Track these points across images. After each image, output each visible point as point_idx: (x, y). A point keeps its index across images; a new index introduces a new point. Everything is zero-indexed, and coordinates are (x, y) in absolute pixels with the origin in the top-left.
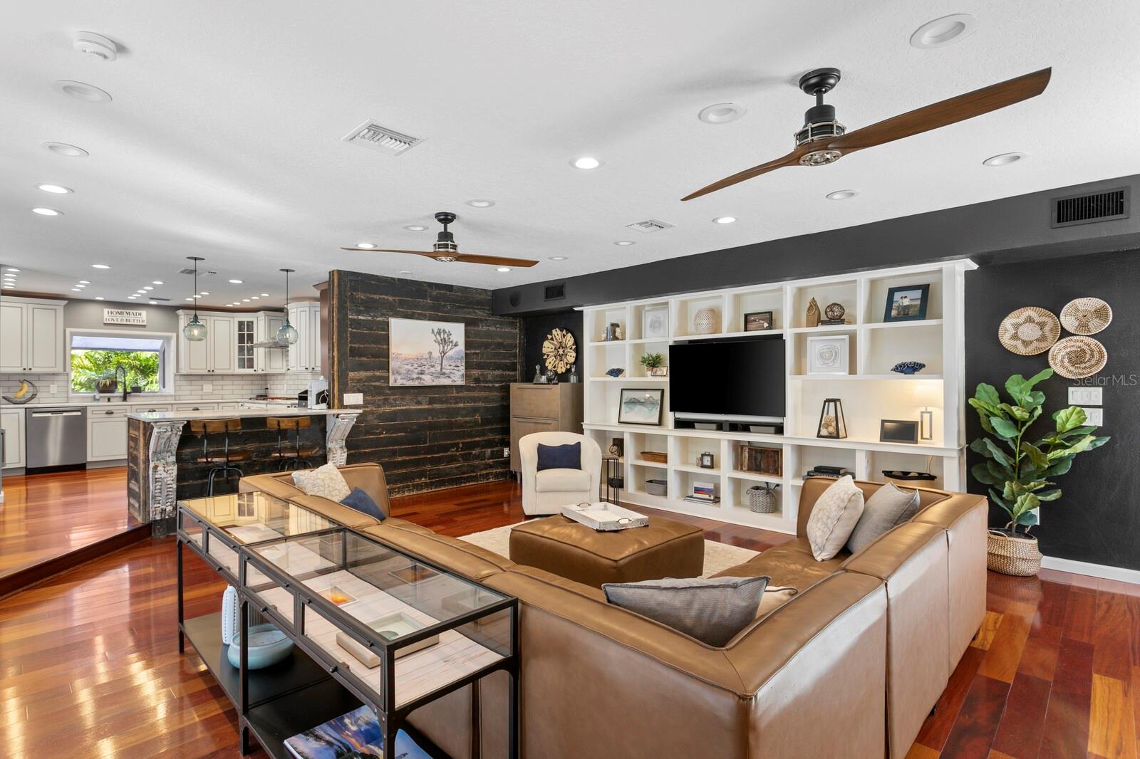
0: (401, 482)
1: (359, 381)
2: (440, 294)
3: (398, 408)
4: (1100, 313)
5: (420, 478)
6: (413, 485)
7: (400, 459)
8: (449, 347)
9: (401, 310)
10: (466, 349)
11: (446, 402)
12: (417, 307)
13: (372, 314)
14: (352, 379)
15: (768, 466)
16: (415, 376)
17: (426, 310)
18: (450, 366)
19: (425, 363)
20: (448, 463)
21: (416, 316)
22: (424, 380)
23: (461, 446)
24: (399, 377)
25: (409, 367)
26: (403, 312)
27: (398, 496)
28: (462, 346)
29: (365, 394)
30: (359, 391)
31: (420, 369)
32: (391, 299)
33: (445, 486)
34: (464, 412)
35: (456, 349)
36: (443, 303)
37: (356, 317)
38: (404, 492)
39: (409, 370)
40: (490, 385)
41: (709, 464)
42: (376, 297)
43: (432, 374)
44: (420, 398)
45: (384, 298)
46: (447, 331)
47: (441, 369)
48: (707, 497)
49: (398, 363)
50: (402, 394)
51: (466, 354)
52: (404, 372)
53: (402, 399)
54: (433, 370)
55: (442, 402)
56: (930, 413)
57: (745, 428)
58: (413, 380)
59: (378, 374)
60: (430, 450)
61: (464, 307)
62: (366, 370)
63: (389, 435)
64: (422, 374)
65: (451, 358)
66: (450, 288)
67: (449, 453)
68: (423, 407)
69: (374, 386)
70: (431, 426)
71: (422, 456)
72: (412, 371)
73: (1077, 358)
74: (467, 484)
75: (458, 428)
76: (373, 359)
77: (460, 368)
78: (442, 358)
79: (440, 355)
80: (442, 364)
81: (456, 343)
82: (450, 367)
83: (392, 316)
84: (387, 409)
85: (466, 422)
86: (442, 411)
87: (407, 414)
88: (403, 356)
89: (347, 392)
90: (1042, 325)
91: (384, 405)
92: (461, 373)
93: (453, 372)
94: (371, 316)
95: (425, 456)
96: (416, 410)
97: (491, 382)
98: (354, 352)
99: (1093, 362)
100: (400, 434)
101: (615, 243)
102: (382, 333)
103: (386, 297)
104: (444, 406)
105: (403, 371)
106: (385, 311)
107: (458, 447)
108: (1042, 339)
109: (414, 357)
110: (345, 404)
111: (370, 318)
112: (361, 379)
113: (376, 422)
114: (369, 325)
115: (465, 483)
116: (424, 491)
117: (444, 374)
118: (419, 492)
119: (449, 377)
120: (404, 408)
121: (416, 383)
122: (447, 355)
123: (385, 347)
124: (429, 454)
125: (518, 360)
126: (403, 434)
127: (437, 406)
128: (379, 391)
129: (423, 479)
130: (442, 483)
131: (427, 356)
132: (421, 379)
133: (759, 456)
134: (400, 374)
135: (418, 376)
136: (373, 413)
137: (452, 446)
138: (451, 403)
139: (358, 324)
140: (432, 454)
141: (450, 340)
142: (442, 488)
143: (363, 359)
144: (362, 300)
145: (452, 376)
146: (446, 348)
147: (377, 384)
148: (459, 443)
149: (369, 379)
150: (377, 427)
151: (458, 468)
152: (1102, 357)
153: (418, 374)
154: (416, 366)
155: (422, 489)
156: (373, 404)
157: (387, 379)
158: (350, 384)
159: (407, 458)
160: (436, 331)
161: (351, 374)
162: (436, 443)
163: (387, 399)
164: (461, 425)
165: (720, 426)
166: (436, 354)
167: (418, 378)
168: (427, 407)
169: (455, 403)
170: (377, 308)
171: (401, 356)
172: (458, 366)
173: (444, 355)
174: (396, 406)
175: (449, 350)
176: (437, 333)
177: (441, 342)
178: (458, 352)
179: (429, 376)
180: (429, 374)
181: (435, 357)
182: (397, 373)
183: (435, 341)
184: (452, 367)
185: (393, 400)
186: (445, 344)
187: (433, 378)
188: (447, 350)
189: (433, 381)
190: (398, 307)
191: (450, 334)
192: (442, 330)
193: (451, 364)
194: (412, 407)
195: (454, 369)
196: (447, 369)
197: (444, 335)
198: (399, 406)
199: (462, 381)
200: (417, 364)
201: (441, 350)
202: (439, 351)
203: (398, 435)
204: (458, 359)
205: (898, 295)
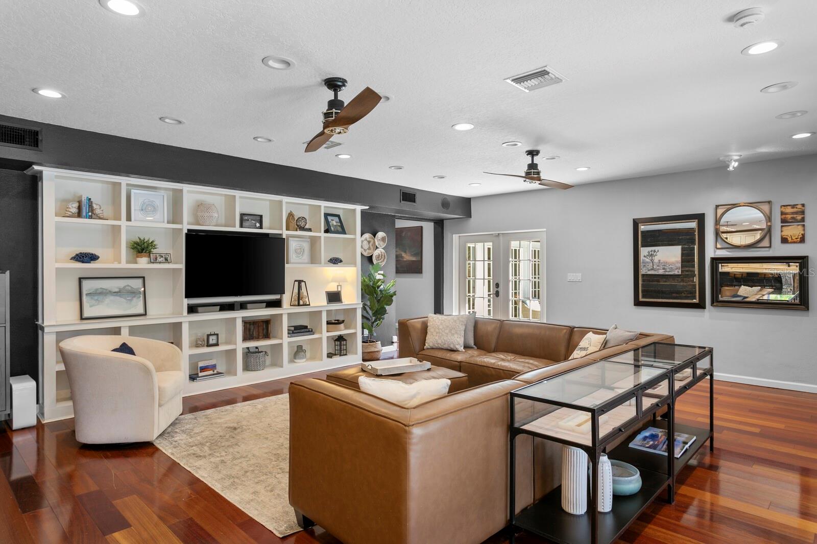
4: (383, 239)
15: (259, 333)
41: (214, 342)
48: (211, 372)
56: (341, 286)
57: (243, 306)
73: (378, 257)
90: (369, 242)
99: (382, 259)
108: (369, 249)
133: (252, 327)
152: (385, 258)
165: (224, 307)
205: (330, 218)
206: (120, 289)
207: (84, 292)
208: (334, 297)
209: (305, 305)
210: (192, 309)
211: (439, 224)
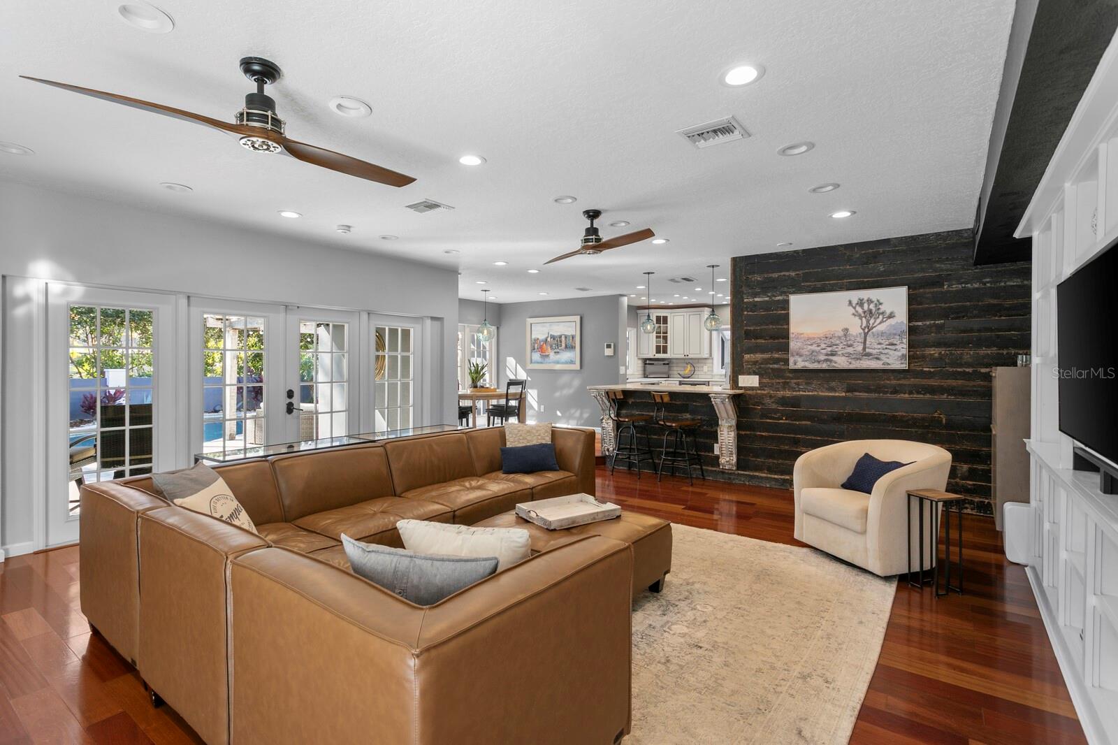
1: (755, 363)
2: (869, 254)
3: (801, 393)
8: (878, 321)
9: (806, 284)
10: (910, 320)
11: (878, 391)
12: (830, 277)
13: (769, 294)
14: (747, 362)
16: (822, 358)
17: (842, 279)
18: (880, 344)
19: (838, 342)
21: (828, 287)
22: (836, 363)
24: (800, 359)
25: (814, 347)
26: (808, 286)
28: (902, 317)
29: (761, 376)
30: (755, 373)
31: (829, 349)
32: (793, 274)
34: (911, 406)
35: (892, 321)
36: (871, 265)
37: (751, 300)
39: (813, 352)
40: (970, 370)
42: (775, 275)
43: (849, 355)
45: (784, 275)
46: (874, 299)
47: (864, 349)
49: (799, 344)
50: (806, 378)
51: (910, 327)
52: (807, 353)
53: (807, 384)
54: (850, 350)
55: (868, 390)
59: (777, 356)
62: (763, 352)
63: (790, 422)
64: (832, 355)
65: (882, 334)
66: (885, 243)
68: (837, 394)
69: (771, 369)
72: (819, 352)
75: (900, 426)
76: (772, 341)
77: (898, 347)
78: (866, 335)
79: (862, 331)
80: (865, 343)
81: (892, 313)
82: (879, 346)
83: (794, 293)
84: (788, 393)
85: (913, 419)
86: (870, 402)
87: (813, 400)
88: (805, 336)
89: (743, 374)
91: (784, 388)
92: (900, 354)
93: (886, 351)
94: (768, 296)
96: (828, 397)
97: (968, 365)
98: (748, 335)
100: (804, 422)
102: (783, 312)
103: (787, 274)
104: (874, 396)
105: (805, 352)
106: (785, 289)
109: (822, 335)
110: (740, 385)
111: (767, 299)
112: (757, 361)
113: (774, 406)
114: (766, 306)
117: (869, 355)
119: (878, 359)
120: (810, 393)
121: (824, 366)
122: (874, 330)
123: (786, 327)
126: (809, 423)
127: (862, 395)
128: (778, 373)
131: (841, 334)
132: (831, 361)
134: (801, 356)
135: (827, 357)
136: (771, 397)
138: (886, 393)
139: (754, 306)
141: (881, 311)
143: (759, 341)
144: (758, 281)
145: (882, 357)
146: (872, 321)
147: (776, 366)
149: (766, 361)
150: (776, 411)
153: (827, 355)
154: (823, 346)
156: (771, 386)
157: (786, 361)
158: (745, 367)
160: (854, 302)
161: (747, 357)
163: (788, 383)
166: (856, 331)
167: (826, 360)
168: (844, 394)
169: (894, 393)
170: (775, 288)
171: (802, 336)
172: (896, 345)
173: (869, 331)
174: (799, 391)
175: (879, 324)
176: (857, 304)
177: (863, 315)
178: (894, 325)
179: (843, 358)
180: (843, 355)
181: (854, 334)
182: (797, 355)
183: (853, 314)
184: (882, 346)
185: (795, 383)
186: (871, 317)
187: (850, 360)
188: (873, 324)
189: (850, 364)
190: (803, 282)
191: (881, 304)
192: (866, 299)
193: (882, 342)
194: (821, 394)
195: (886, 348)
196: (875, 349)
197: (869, 306)
198: (803, 391)
199: (902, 363)
200: (825, 344)
201: (864, 324)
202: (861, 326)
203: (800, 423)
204: (895, 334)
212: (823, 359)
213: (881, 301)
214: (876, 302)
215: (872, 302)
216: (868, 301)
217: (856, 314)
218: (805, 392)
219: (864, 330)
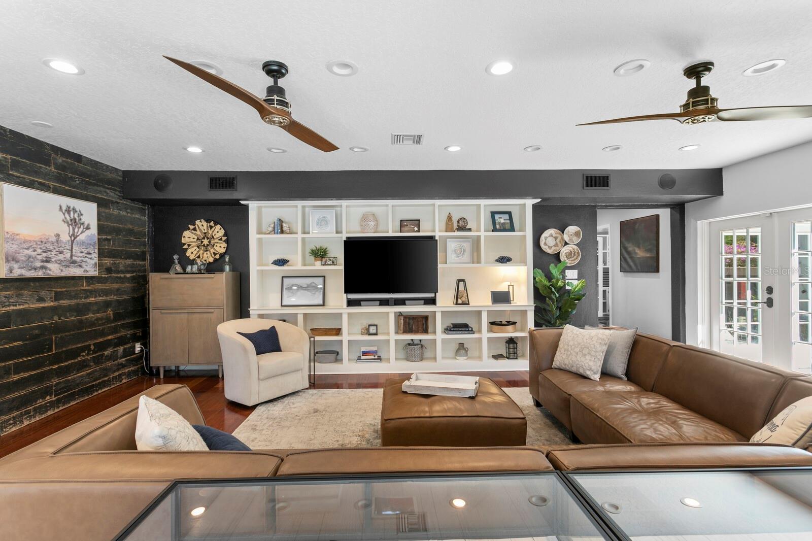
0: (18, 409)
2: (67, 162)
3: (12, 308)
4: (577, 234)
5: (43, 398)
6: (35, 409)
7: (16, 378)
8: (81, 230)
9: (15, 174)
10: (99, 234)
11: (76, 297)
12: (37, 173)
15: (418, 328)
16: (38, 264)
17: (49, 180)
18: (82, 252)
19: (51, 248)
20: (78, 371)
21: (36, 185)
22: (50, 270)
23: (92, 347)
24: (16, 266)
25: (30, 252)
26: (19, 177)
27: (14, 429)
28: (94, 230)
31: (45, 255)
33: (75, 399)
34: (95, 308)
35: (88, 233)
36: (70, 175)
38: (22, 422)
39: (30, 257)
40: (122, 275)
41: (374, 331)
43: (60, 262)
44: (43, 294)
46: (77, 210)
47: (71, 256)
48: (372, 357)
49: (15, 247)
50: (17, 288)
51: (98, 239)
52: (23, 258)
53: (18, 296)
54: (61, 257)
55: (70, 298)
56: (513, 286)
58: (35, 269)
60: (57, 359)
61: (94, 185)
64: (47, 261)
65: (83, 243)
66: (78, 158)
67: (80, 359)
68: (46, 305)
70: (57, 329)
71: (47, 368)
72: (35, 258)
73: (569, 255)
74: (100, 392)
75: (89, 327)
77: (93, 256)
78: (72, 242)
79: (69, 238)
80: (72, 250)
81: (88, 225)
82: (81, 255)
85: (98, 319)
86: (70, 309)
87: (24, 315)
88: (21, 237)
90: (556, 238)
92: (93, 262)
93: (86, 259)
95: (51, 367)
96: (38, 309)
97: (122, 272)
99: (575, 257)
100: (15, 344)
101: (350, 149)
104: (73, 302)
105: (21, 257)
107: (90, 350)
108: (556, 245)
109: (37, 239)
115: (97, 391)
116: (50, 413)
117: (74, 262)
118: (44, 416)
119: (80, 266)
120: (21, 307)
121: (40, 274)
122: (78, 239)
124: (55, 364)
125: (147, 249)
126: (19, 343)
127: (64, 302)
129: (48, 397)
130: (72, 397)
131: (54, 239)
132: (46, 268)
133: (411, 322)
134: (17, 262)
135: (42, 264)
137: (83, 349)
138: (81, 298)
140: (58, 364)
141: (82, 222)
142: (72, 404)
145: (83, 264)
146: (76, 230)
148: (90, 345)
151: (89, 374)
152: (579, 255)
153: (43, 261)
154: (39, 251)
155: (46, 411)
159: (27, 375)
160: (64, 208)
162: (64, 349)
164: (93, 324)
165: (384, 303)
166: (65, 238)
167: (42, 267)
168: (52, 304)
169: (85, 298)
171: (18, 237)
172: (91, 254)
173: (74, 239)
174: (9, 306)
175: (81, 233)
176: (66, 210)
177: (70, 223)
178: (90, 236)
179: (57, 265)
180: (56, 262)
181: (64, 241)
182: (13, 261)
183: (63, 220)
184: (83, 254)
185: (5, 297)
186: (76, 226)
187: (61, 268)
188: (77, 232)
189: (62, 271)
190: (12, 170)
191: (82, 215)
192: (72, 207)
193: (83, 250)
194: (32, 306)
195: (86, 257)
196: (78, 257)
197: (74, 214)
198: (13, 305)
199: (95, 271)
200: (41, 248)
201: (71, 233)
202: (69, 233)
203: (11, 345)
204: (91, 244)
205: (497, 216)
206: (308, 285)
207: (285, 287)
208: (501, 297)
209: (463, 304)
210: (350, 303)
211: (679, 210)
212: (39, 266)
213: (82, 212)
214: (78, 212)
215: (76, 212)
216: (73, 209)
217: (65, 220)
218: (16, 305)
219: (71, 237)
